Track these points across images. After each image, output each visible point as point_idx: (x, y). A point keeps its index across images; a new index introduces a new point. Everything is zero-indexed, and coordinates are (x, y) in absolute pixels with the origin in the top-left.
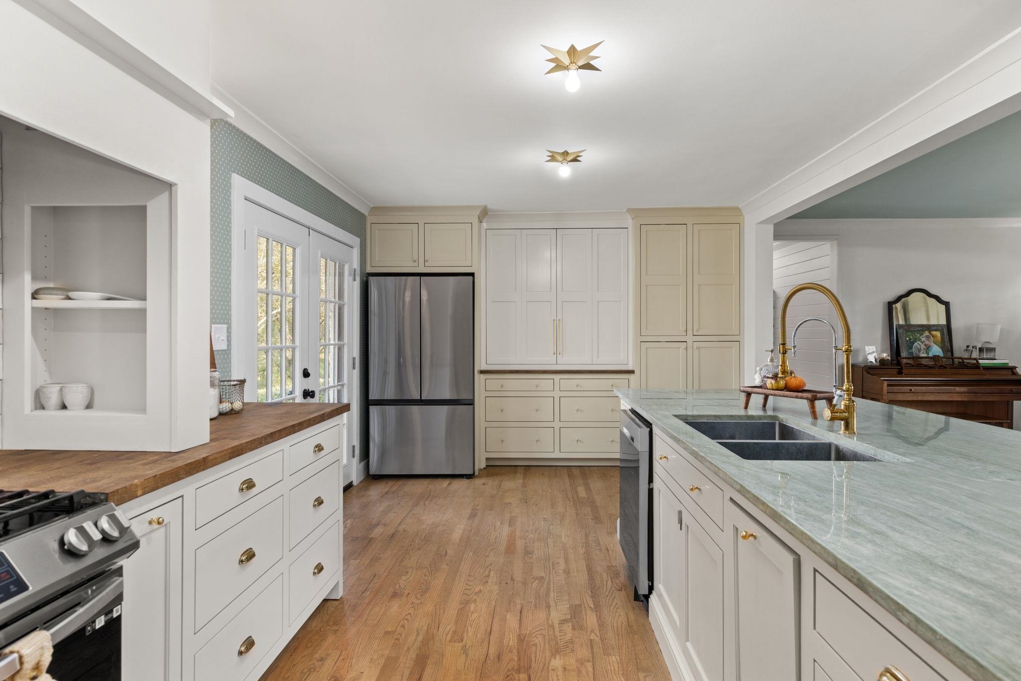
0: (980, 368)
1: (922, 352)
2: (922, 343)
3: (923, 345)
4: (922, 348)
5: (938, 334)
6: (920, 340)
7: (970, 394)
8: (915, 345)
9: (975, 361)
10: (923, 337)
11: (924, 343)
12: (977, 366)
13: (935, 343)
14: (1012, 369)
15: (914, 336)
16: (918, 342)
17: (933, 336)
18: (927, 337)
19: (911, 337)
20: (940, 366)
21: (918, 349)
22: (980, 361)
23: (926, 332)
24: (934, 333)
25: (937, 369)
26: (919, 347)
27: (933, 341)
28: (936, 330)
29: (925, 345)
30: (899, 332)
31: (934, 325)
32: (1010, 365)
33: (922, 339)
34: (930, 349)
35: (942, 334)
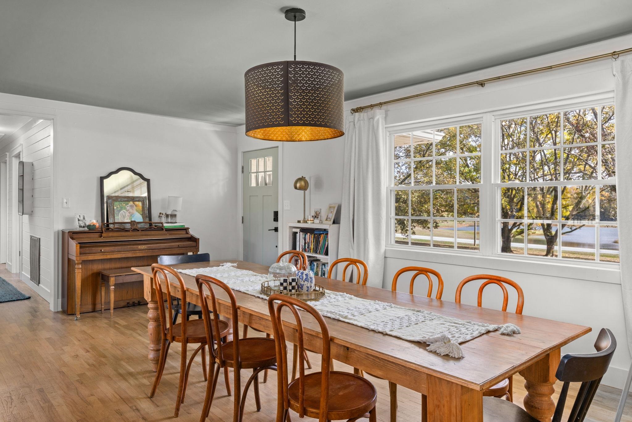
0: (163, 230)
1: (126, 218)
2: (127, 211)
3: (128, 213)
4: (127, 215)
5: (140, 204)
6: (125, 208)
7: (148, 251)
8: (121, 212)
9: (161, 225)
10: (128, 207)
11: (128, 211)
12: (162, 229)
13: (137, 211)
14: (186, 230)
15: (121, 205)
16: (124, 210)
17: (136, 206)
18: (131, 206)
19: (118, 206)
20: (134, 229)
21: (124, 216)
22: (165, 225)
23: (131, 202)
24: (137, 203)
25: (131, 231)
26: (124, 214)
27: (136, 210)
28: (139, 201)
29: (129, 212)
30: (108, 202)
31: (137, 197)
32: (186, 227)
33: (127, 208)
34: (133, 216)
35: (143, 204)
